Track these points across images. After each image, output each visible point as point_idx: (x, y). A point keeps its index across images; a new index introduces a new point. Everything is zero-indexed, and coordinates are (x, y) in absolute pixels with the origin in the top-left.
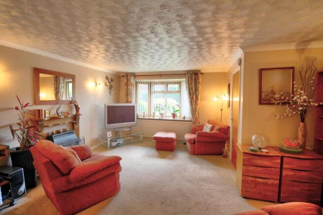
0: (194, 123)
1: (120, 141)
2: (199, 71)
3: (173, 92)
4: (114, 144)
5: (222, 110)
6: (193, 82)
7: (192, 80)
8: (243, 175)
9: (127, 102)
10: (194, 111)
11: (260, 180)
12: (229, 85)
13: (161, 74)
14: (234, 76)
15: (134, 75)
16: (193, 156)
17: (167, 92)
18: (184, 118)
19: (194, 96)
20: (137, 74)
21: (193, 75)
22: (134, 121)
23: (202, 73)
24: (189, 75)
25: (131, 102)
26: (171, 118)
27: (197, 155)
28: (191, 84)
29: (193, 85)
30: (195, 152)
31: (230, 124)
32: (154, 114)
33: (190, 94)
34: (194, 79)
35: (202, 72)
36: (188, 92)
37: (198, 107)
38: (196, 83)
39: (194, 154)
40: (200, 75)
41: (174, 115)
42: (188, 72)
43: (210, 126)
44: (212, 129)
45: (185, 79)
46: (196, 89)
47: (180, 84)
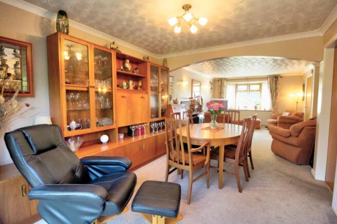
0: (274, 112)
2: (279, 75)
3: (255, 91)
6: (274, 83)
12: (304, 85)
14: (308, 79)
17: (249, 90)
18: (265, 109)
19: (275, 93)
21: (274, 78)
23: (281, 77)
24: (271, 79)
26: (254, 109)
28: (272, 84)
29: (274, 85)
31: (304, 111)
33: (271, 92)
36: (270, 90)
37: (277, 101)
38: (276, 84)
40: (279, 78)
41: (256, 107)
42: (270, 76)
43: (288, 113)
44: (290, 115)
45: (267, 81)
46: (276, 89)
47: (261, 85)
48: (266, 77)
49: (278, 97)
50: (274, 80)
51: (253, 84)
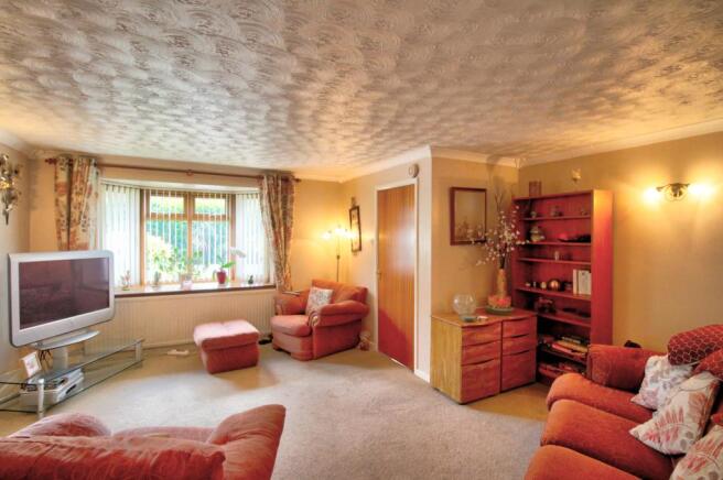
0: (282, 290)
1: (75, 378)
2: (290, 174)
3: (212, 217)
4: (60, 392)
5: (338, 257)
6: (280, 197)
7: (277, 192)
8: (463, 365)
9: (68, 247)
10: (281, 263)
11: (482, 366)
13: (194, 169)
15: (99, 163)
16: (310, 363)
17: (191, 215)
18: (251, 282)
19: (282, 229)
20: (107, 161)
21: (280, 182)
22: (108, 305)
23: (298, 180)
24: (271, 182)
25: (84, 247)
26: (216, 285)
27: (317, 358)
28: (275, 201)
29: (280, 204)
30: (312, 353)
32: (157, 277)
33: (274, 224)
34: (281, 189)
35: (297, 176)
36: (269, 220)
37: (290, 253)
38: (285, 201)
39: (311, 359)
40: (294, 183)
41: (222, 277)
42: (269, 173)
43: (327, 292)
44: (333, 298)
45: (257, 189)
46: (285, 214)
47: (231, 199)
48: (256, 174)
49: (291, 242)
50: (280, 188)
51: (207, 195)
